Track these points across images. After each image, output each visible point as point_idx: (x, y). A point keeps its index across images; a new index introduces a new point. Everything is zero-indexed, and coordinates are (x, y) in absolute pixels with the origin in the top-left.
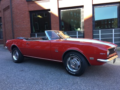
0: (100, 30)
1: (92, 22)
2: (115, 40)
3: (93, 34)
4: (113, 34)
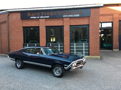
0: (75, 44)
1: (69, 38)
2: (85, 51)
3: (70, 46)
4: (84, 46)
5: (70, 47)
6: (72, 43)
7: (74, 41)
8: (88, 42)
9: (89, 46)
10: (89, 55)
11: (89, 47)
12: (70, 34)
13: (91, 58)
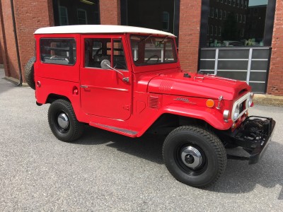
0: (217, 50)
1: (199, 28)
2: (253, 76)
3: (199, 58)
4: (250, 60)
5: (199, 61)
6: (210, 46)
7: (213, 42)
8: (268, 43)
9: (269, 58)
10: (265, 92)
11: (269, 62)
12: (203, 13)
13: (273, 102)
